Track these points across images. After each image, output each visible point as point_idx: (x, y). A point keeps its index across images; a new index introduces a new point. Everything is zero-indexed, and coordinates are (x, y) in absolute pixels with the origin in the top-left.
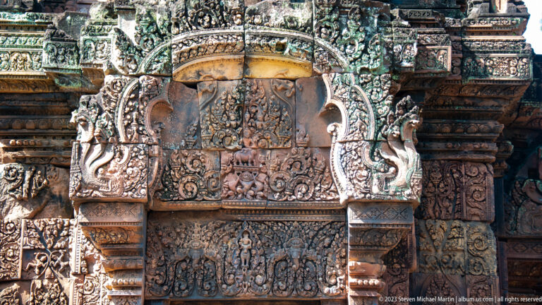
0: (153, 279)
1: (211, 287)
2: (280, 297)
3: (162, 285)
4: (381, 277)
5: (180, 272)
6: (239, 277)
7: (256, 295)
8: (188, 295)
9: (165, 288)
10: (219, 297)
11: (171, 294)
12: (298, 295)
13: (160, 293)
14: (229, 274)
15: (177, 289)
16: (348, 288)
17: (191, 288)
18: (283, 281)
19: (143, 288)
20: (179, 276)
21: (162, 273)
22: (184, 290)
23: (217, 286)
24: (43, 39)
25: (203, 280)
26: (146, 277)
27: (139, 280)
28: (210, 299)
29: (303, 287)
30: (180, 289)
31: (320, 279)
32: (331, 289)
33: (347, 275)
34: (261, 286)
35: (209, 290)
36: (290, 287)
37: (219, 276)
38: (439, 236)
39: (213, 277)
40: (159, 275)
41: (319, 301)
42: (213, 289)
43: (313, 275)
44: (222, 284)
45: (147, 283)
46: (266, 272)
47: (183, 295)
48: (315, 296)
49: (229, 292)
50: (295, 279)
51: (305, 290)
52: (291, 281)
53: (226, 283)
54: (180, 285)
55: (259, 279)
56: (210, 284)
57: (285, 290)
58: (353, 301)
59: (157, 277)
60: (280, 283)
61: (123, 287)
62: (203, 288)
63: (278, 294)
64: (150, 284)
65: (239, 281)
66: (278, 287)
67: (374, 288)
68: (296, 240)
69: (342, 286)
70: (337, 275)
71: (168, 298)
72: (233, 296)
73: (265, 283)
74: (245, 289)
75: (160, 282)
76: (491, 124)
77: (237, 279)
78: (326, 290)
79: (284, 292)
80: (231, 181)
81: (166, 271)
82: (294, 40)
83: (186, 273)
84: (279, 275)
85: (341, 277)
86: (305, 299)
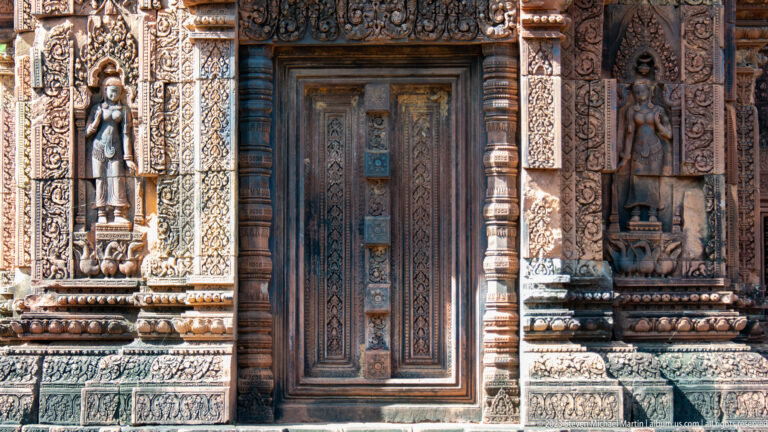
0: (249, 17)
1: (330, 28)
2: (425, 41)
3: (262, 25)
4: (566, 12)
5: (287, 7)
6: (368, 14)
7: (393, 39)
8: (300, 39)
9: (267, 29)
10: (341, 42)
11: (275, 37)
12: (451, 38)
13: (261, 36)
14: (355, 10)
15: (282, 30)
16: (520, 27)
17: (302, 29)
18: (429, 19)
19: (236, 29)
20: (285, 12)
21: (261, 9)
22: (292, 32)
23: (337, 26)
25: (318, 18)
26: (239, 14)
27: (230, 18)
28: (329, 43)
29: (457, 27)
30: (287, 31)
31: (482, 15)
32: (496, 29)
33: (518, 10)
34: (399, 25)
35: (327, 32)
36: (439, 27)
37: (341, 13)
39: (332, 14)
40: (258, 11)
41: (480, 46)
42: (333, 30)
43: (472, 10)
44: (345, 23)
45: (241, 22)
46: (405, 7)
47: (292, 39)
48: (474, 39)
49: (355, 34)
50: (447, 15)
51: (460, 31)
52: (440, 19)
53: (350, 23)
54: (287, 25)
55: (397, 16)
56: (328, 23)
57: (432, 31)
58: (526, 45)
59: (255, 15)
60: (426, 22)
61: (209, 28)
62: (318, 29)
63: (422, 36)
64: (246, 24)
65: (369, 20)
66: (423, 27)
67: (556, 26)
69: (511, 24)
70: (504, 10)
71: (270, 42)
72: (360, 40)
73: (405, 22)
74: (377, 31)
75: (260, 20)
77: (366, 16)
78: (490, 30)
79: (431, 35)
81: (267, 6)
83: (295, 9)
84: (424, 11)
85: (510, 13)
86: (461, 43)
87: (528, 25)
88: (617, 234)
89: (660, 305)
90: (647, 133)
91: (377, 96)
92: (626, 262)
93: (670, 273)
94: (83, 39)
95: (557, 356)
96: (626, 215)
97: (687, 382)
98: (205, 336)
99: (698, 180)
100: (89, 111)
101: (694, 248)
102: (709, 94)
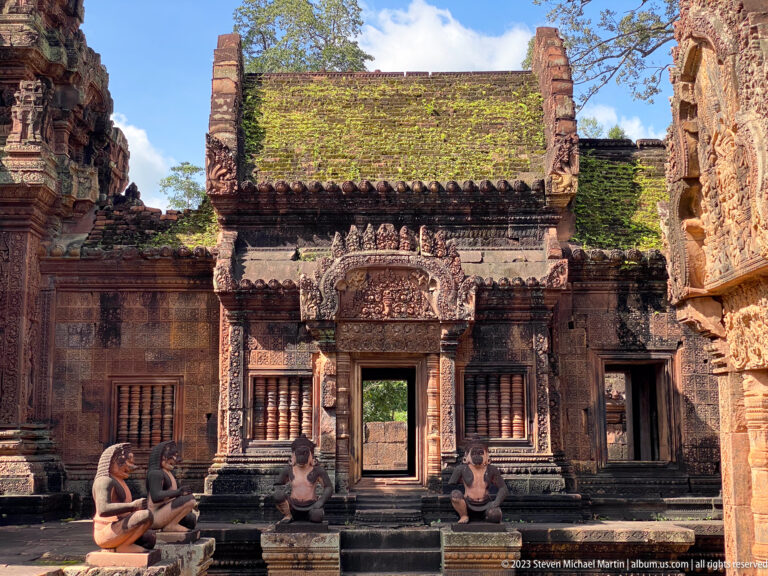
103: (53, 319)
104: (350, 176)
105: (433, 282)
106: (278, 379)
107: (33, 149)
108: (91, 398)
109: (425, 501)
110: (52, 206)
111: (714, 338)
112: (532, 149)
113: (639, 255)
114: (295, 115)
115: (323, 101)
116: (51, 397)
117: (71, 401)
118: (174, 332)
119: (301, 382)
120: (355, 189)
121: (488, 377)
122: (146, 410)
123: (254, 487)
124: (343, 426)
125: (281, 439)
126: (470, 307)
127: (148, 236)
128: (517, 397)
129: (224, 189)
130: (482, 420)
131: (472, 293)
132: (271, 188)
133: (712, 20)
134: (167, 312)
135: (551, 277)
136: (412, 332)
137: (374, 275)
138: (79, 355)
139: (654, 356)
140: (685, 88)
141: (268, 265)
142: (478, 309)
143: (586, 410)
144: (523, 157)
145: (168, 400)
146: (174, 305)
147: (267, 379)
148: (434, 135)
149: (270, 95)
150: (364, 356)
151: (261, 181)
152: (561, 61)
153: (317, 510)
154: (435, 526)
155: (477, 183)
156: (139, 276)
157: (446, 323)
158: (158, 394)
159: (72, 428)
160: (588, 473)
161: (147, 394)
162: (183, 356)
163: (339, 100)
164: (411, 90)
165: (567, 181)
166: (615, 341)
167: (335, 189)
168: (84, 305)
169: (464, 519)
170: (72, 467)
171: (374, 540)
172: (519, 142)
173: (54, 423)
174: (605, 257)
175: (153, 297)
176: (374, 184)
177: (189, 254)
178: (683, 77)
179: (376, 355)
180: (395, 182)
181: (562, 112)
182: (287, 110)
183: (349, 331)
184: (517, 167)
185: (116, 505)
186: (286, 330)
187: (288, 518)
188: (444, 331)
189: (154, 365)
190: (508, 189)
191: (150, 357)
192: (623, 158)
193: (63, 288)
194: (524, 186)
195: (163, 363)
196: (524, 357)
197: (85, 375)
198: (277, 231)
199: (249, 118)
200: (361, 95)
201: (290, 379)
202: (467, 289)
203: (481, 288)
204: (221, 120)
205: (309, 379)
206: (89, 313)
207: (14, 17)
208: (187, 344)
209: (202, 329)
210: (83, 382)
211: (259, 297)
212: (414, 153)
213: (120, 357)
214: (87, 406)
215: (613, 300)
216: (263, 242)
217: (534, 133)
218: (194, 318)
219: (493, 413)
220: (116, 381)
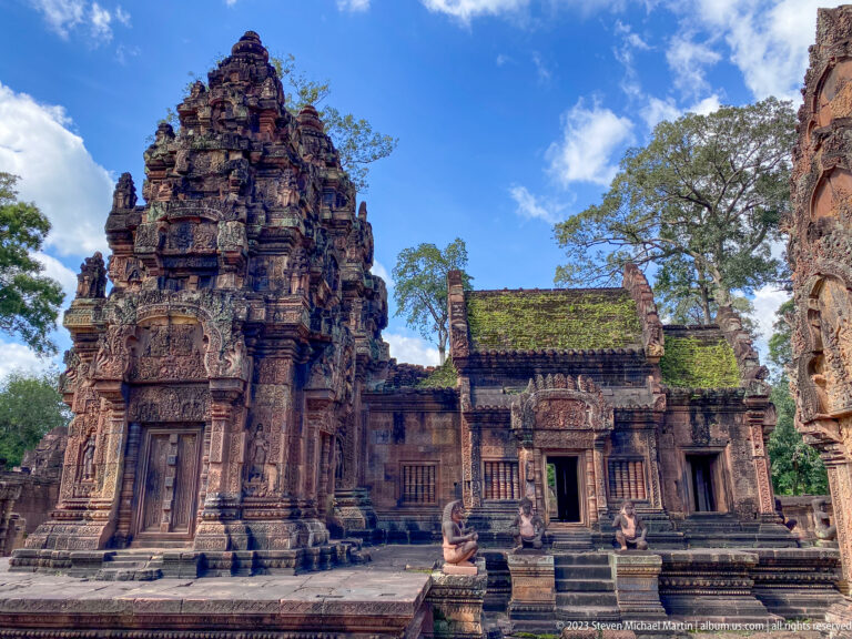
0: (130, 413)
2: (186, 420)
4: (228, 411)
6: (167, 412)
7: (175, 420)
10: (160, 421)
12: (194, 419)
14: (163, 411)
17: (148, 417)
23: (159, 416)
24: (90, 310)
27: (122, 413)
28: (157, 421)
31: (203, 412)
34: (177, 416)
35: (156, 418)
36: (190, 416)
38: (264, 391)
49: (164, 418)
53: (162, 415)
55: (176, 413)
57: (188, 417)
58: (214, 421)
59: (132, 412)
61: (115, 417)
64: (129, 415)
68: (193, 396)
76: (289, 341)
80: (164, 370)
82: (189, 307)
87: (214, 416)
88: (247, 483)
89: (257, 507)
90: (260, 449)
91: (173, 438)
92: (248, 493)
93: (263, 496)
94: (87, 420)
95: (209, 526)
96: (251, 476)
97: (257, 535)
98: (100, 518)
99: (274, 465)
100: (85, 443)
101: (271, 488)
102: (279, 437)
103: (368, 428)
104: (532, 347)
105: (588, 407)
106: (498, 463)
107: (361, 334)
108: (389, 474)
109: (593, 537)
110: (369, 364)
111: (833, 442)
112: (634, 330)
113: (702, 391)
114: (496, 313)
115: (510, 305)
116: (368, 472)
117: (377, 475)
118: (434, 434)
119: (512, 464)
120: (535, 354)
121: (621, 462)
122: (420, 480)
123: (488, 527)
124: (539, 491)
125: (502, 498)
126: (611, 421)
127: (419, 381)
128: (639, 474)
129: (462, 354)
130: (619, 489)
131: (612, 413)
132: (488, 354)
133: (840, 266)
134: (430, 424)
135: (656, 404)
136: (576, 436)
137: (554, 403)
138: (383, 449)
139: (712, 450)
140: (812, 302)
141: (490, 397)
142: (616, 423)
143: (676, 482)
144: (630, 335)
145: (432, 474)
146: (434, 420)
147: (492, 463)
148: (576, 323)
149: (480, 303)
150: (549, 450)
151: (481, 350)
152: (644, 282)
153: (537, 542)
154: (601, 552)
155: (606, 350)
156: (414, 403)
157: (597, 431)
158: (426, 471)
159: (379, 491)
160: (680, 519)
161: (420, 470)
162: (440, 449)
163: (519, 305)
164: (559, 298)
165: (657, 349)
166: (690, 441)
167: (524, 354)
168: (385, 420)
169: (624, 548)
170: (381, 513)
171: (569, 560)
172: (625, 327)
173: (370, 487)
174: (681, 392)
175: (422, 415)
176: (547, 351)
177: (442, 391)
178: (811, 296)
179: (555, 449)
180: (557, 349)
181: (650, 310)
182: (491, 311)
183: (540, 436)
184: (627, 341)
185: (457, 538)
186: (502, 434)
187: (521, 546)
188: (595, 436)
189: (423, 454)
190: (624, 354)
191: (421, 449)
192: (683, 336)
193: (373, 410)
194: (633, 353)
195: (429, 453)
196: (642, 450)
197: (386, 460)
198: (491, 378)
199: (470, 315)
200: (531, 302)
201: (505, 463)
202: (608, 411)
203: (616, 411)
204: (458, 317)
205: (517, 463)
206: (387, 424)
207: (350, 265)
208: (441, 442)
209: (451, 434)
210: (385, 464)
211: (487, 415)
212: (566, 333)
213: (405, 449)
214: (387, 478)
215: (687, 417)
216: (483, 384)
217: (634, 321)
218: (445, 427)
219: (625, 484)
220: (404, 463)
